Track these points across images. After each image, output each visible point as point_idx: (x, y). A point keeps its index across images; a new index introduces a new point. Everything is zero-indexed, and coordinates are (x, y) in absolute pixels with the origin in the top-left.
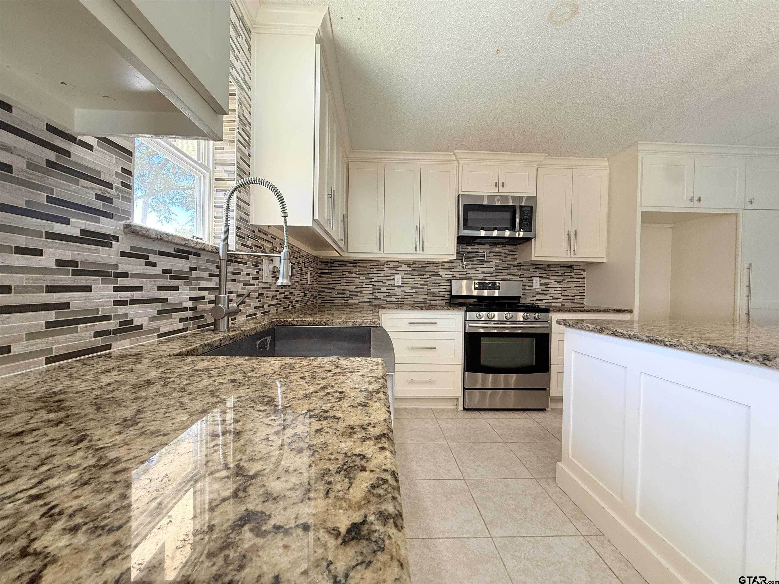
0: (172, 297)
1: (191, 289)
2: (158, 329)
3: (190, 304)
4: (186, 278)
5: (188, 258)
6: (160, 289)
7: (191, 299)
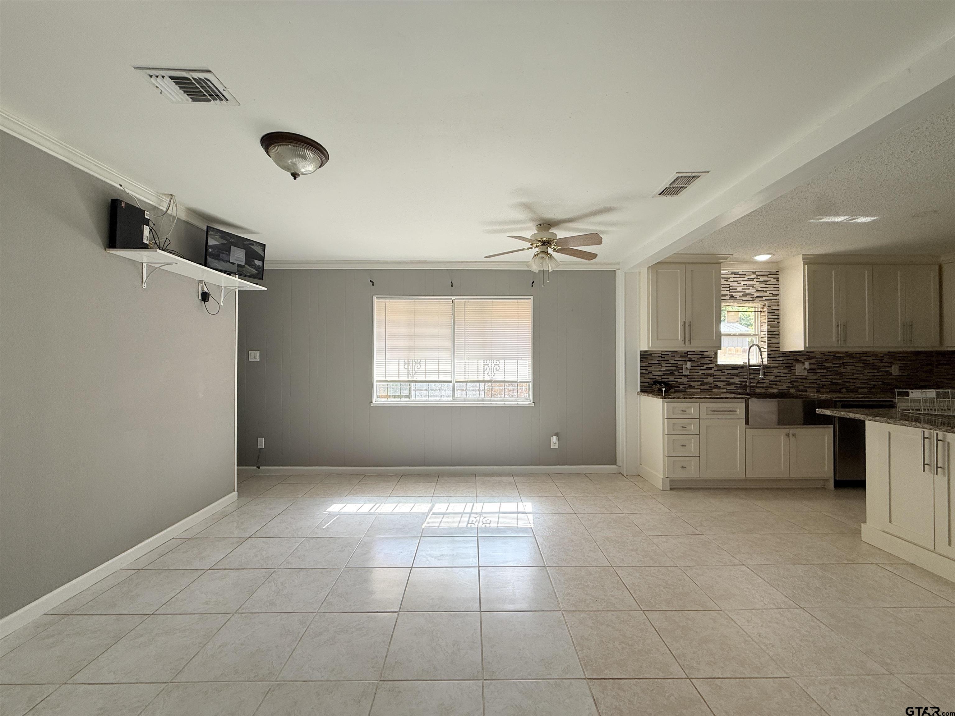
0: (731, 380)
1: (739, 378)
2: (726, 388)
3: (739, 383)
4: (737, 375)
5: (738, 369)
6: (726, 378)
7: (739, 381)
